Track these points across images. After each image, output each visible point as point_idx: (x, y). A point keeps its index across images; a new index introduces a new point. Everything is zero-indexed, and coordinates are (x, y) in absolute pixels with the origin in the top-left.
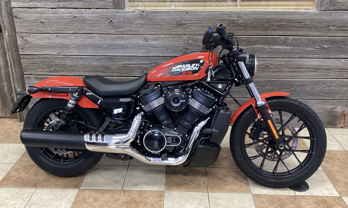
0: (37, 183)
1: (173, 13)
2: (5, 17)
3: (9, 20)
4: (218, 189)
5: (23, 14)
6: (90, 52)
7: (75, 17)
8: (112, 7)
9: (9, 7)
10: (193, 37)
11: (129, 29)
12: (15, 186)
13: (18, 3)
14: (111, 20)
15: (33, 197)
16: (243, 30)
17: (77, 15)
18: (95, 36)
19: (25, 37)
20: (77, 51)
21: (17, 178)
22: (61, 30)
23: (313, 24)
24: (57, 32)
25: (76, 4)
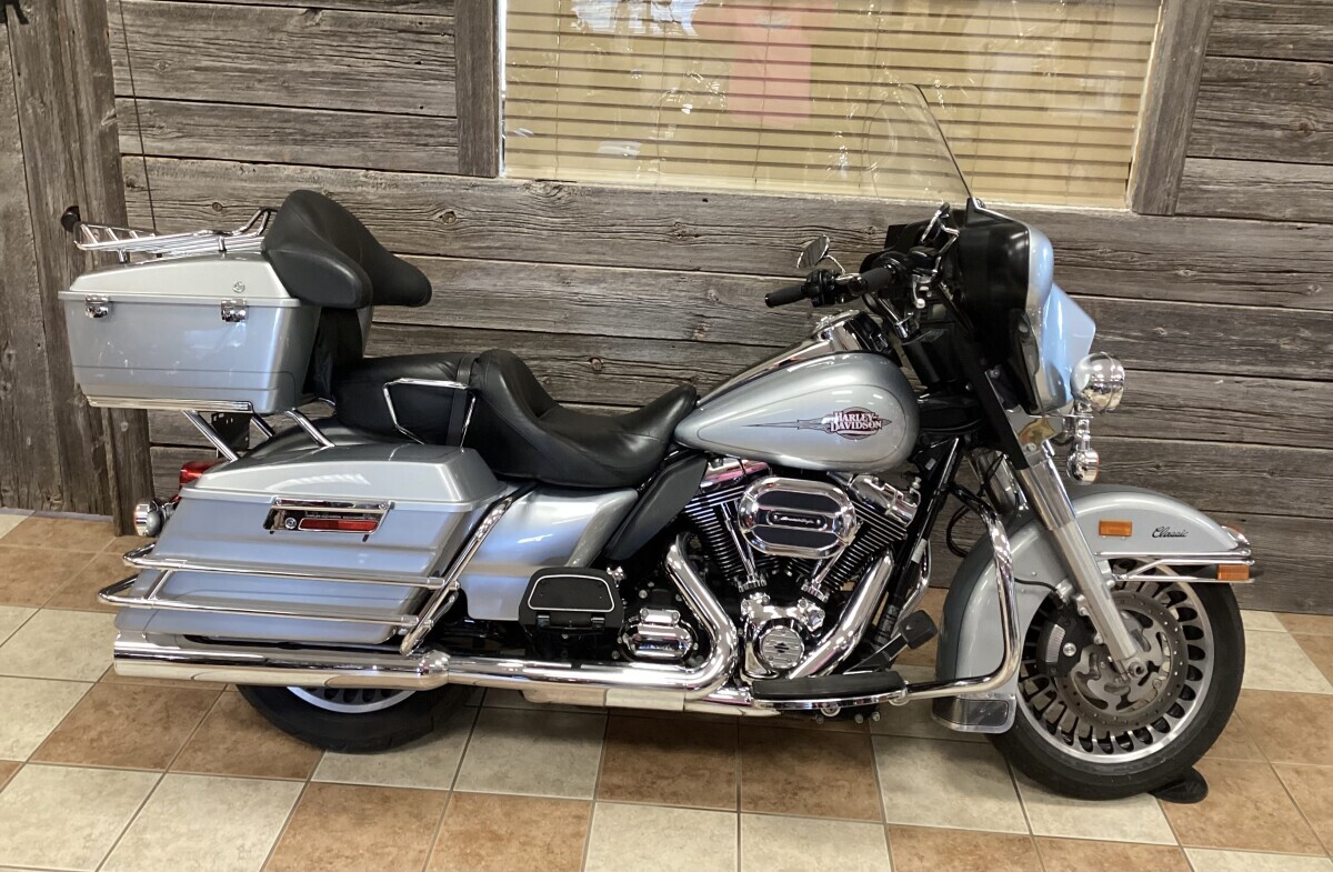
0: (167, 755)
1: (658, 197)
2: (95, 182)
3: (108, 193)
4: (774, 804)
5: (155, 177)
8: (456, 170)
9: (111, 150)
10: (723, 277)
11: (510, 241)
12: (93, 763)
13: (140, 138)
14: (449, 210)
15: (153, 802)
17: (339, 189)
21: (101, 733)
23: (1119, 256)
25: (336, 154)
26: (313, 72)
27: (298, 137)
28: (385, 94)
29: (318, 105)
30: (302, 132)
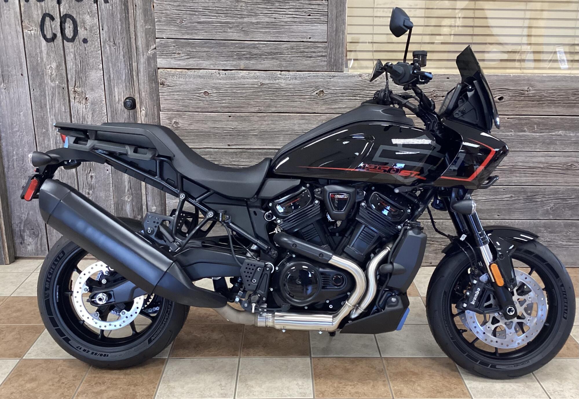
2: (144, 82)
3: (150, 89)
5: (175, 79)
6: (281, 143)
7: (262, 84)
8: (325, 69)
9: (153, 66)
11: (350, 104)
13: (168, 60)
14: (321, 90)
16: (535, 107)
17: (267, 82)
18: (293, 115)
19: (175, 117)
20: (260, 142)
22: (237, 107)
24: (230, 110)
25: (267, 64)
26: (257, 22)
27: (248, 56)
28: (292, 32)
29: (258, 39)
30: (250, 53)
